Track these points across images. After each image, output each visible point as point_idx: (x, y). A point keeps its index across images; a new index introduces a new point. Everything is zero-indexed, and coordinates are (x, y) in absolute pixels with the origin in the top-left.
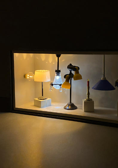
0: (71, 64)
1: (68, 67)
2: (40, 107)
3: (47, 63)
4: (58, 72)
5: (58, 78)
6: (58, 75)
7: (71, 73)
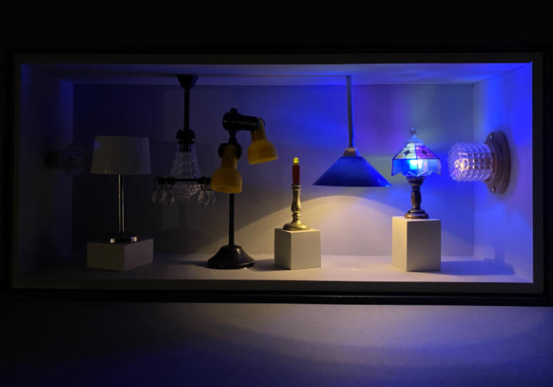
4: (186, 136)
6: (185, 148)
7: (233, 140)
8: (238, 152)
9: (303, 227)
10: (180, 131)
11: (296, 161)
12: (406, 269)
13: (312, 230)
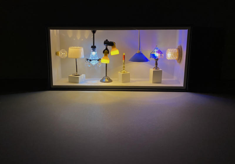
0: (107, 40)
1: (105, 43)
2: (78, 83)
3: (74, 39)
4: (94, 47)
5: (94, 53)
6: (94, 51)
7: (107, 49)
8: (108, 53)
9: (126, 72)
10: (92, 46)
11: (124, 54)
12: (152, 82)
13: (128, 73)
